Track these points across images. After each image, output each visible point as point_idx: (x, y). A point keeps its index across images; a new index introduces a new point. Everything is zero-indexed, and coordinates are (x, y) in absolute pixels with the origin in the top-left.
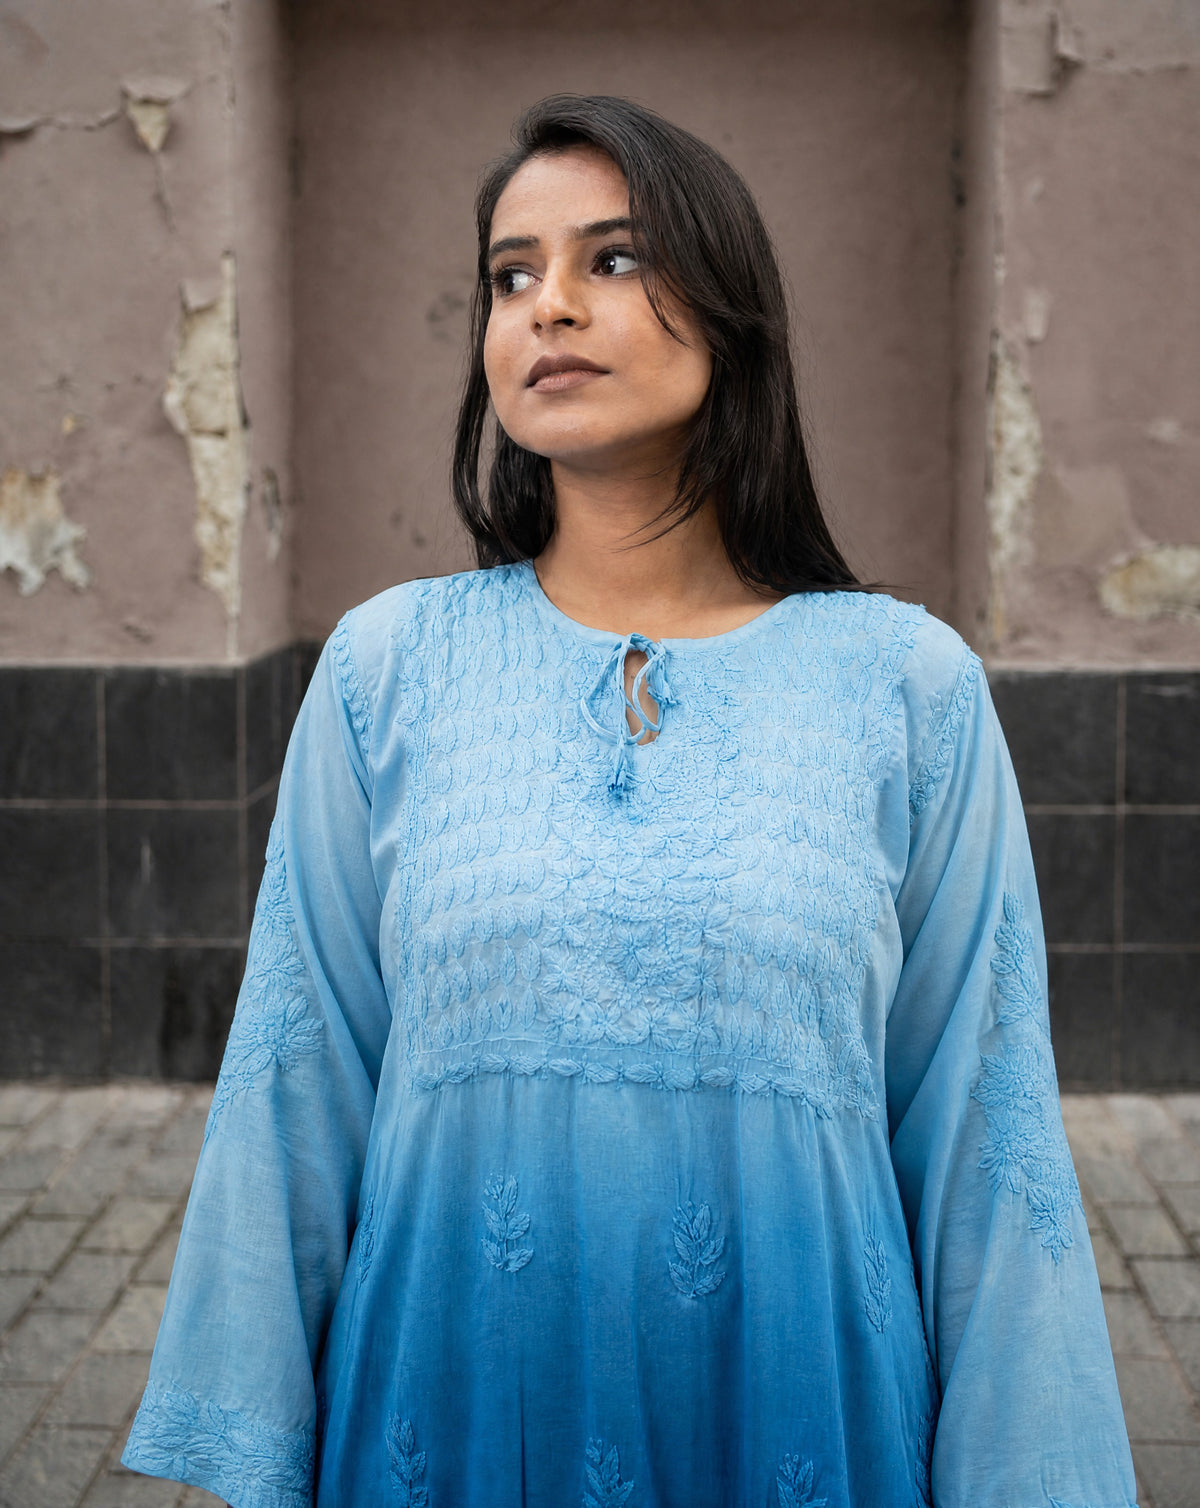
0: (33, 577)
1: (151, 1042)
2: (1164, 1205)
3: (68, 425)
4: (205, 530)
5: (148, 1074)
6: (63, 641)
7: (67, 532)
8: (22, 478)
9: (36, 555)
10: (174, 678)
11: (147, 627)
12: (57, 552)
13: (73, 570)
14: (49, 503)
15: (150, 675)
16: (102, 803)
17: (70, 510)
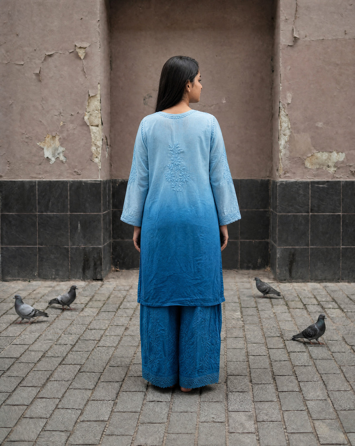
0: (53, 159)
1: (81, 270)
2: (315, 297)
3: (62, 124)
4: (93, 148)
5: (79, 278)
6: (60, 175)
7: (61, 149)
8: (51, 137)
9: (54, 155)
10: (86, 183)
11: (79, 172)
12: (58, 154)
13: (62, 158)
14: (57, 143)
15: (81, 182)
16: (69, 213)
17: (62, 145)
